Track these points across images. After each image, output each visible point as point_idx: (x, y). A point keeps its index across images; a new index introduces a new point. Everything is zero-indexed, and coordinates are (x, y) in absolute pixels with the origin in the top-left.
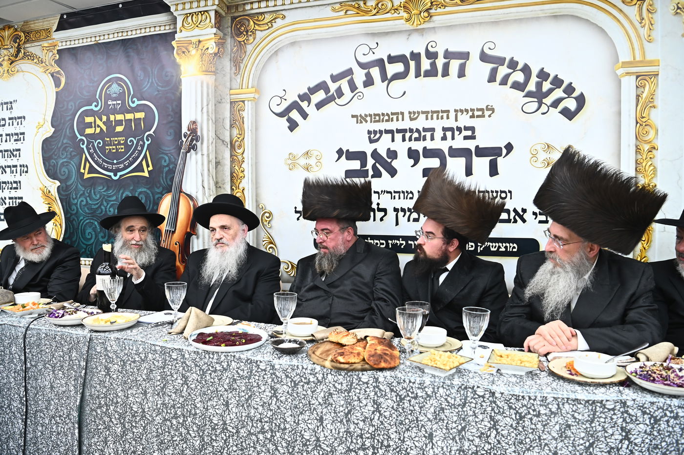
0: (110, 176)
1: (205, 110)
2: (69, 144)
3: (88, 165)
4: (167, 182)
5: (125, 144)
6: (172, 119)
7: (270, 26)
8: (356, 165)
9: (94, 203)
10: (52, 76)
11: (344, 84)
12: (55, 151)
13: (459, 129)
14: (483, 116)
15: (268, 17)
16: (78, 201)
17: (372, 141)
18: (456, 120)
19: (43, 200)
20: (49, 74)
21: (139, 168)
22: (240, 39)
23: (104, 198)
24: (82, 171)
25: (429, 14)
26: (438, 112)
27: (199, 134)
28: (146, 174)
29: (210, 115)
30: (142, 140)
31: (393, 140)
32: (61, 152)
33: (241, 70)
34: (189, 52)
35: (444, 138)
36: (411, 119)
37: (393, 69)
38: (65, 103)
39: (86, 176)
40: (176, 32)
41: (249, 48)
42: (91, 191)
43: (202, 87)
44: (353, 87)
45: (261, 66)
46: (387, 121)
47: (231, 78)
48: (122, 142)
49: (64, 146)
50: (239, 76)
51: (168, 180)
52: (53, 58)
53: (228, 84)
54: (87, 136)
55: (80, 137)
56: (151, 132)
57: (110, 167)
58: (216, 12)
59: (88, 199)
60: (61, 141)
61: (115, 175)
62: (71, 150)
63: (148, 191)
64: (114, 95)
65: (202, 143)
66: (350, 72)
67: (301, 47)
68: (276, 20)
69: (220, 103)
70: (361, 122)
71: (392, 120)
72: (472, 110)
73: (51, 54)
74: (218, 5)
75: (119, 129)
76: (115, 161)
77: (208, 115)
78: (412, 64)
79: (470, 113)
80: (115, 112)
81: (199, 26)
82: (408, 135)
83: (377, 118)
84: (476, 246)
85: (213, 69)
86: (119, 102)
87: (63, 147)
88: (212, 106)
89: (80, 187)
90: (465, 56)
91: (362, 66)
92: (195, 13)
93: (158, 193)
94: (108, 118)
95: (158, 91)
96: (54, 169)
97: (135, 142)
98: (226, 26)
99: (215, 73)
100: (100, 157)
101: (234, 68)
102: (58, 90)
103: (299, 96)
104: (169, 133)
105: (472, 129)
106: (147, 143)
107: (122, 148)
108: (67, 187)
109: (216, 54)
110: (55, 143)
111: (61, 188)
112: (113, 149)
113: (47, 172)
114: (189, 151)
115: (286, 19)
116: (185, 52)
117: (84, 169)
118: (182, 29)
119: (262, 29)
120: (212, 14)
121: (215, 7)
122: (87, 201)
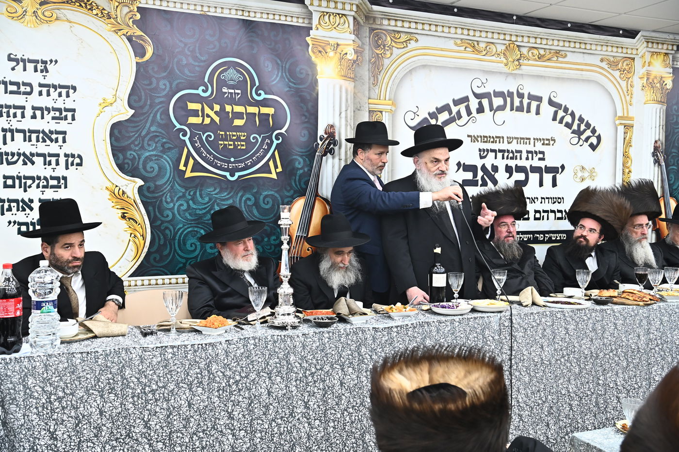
0: (225, 177)
1: (343, 115)
2: (160, 133)
3: (191, 162)
4: (300, 184)
5: (247, 139)
6: (306, 120)
7: (405, 45)
8: (469, 176)
9: (200, 207)
10: (130, 39)
11: (462, 108)
12: (136, 140)
13: (536, 152)
14: (549, 144)
15: (404, 37)
16: (174, 205)
17: (482, 157)
18: (534, 146)
19: (113, 204)
20: (124, 38)
21: (266, 169)
22: (378, 52)
23: (215, 201)
24: (182, 167)
25: (519, 63)
26: (523, 139)
27: (337, 138)
28: (274, 176)
29: (349, 121)
30: (270, 138)
31: (496, 158)
32: (146, 142)
33: (379, 82)
34: (326, 53)
35: (527, 159)
36: (509, 143)
37: (498, 102)
38: (154, 80)
39: (188, 174)
40: (311, 28)
41: (386, 62)
42: (195, 193)
43: (341, 91)
44: (469, 113)
45: (397, 81)
46: (493, 142)
47: (369, 87)
48: (242, 138)
49: (152, 135)
50: (377, 87)
51: (302, 183)
52: (130, 15)
53: (367, 93)
54: (190, 126)
55: (178, 126)
56: (283, 131)
57: (225, 165)
58: (355, 18)
59: (191, 202)
60: (147, 128)
61: (232, 175)
62: (164, 140)
63: (276, 194)
64: (232, 83)
65: (340, 148)
66: (466, 99)
67: (431, 71)
68: (411, 41)
69: (359, 110)
70: (474, 142)
71: (496, 142)
72: (543, 139)
73: (126, 10)
74: (356, 12)
75: (238, 122)
76: (232, 160)
77: (347, 121)
78: (508, 99)
79: (542, 142)
80: (232, 102)
81: (337, 28)
82: (506, 154)
83: (486, 139)
84: (544, 237)
85: (352, 76)
86: (239, 91)
87: (149, 136)
88: (351, 112)
89: (179, 188)
90: (539, 99)
91: (477, 96)
92: (333, 13)
93: (288, 197)
94: (223, 109)
95: (290, 87)
96: (133, 165)
97: (260, 140)
98: (364, 36)
99: (354, 79)
100: (210, 153)
101: (372, 79)
102: (140, 61)
103: (429, 114)
104: (303, 135)
105: (543, 153)
106: (276, 142)
107: (243, 145)
108: (157, 187)
109: (355, 62)
110: (136, 129)
111: (145, 188)
112: (231, 145)
113: (121, 167)
114: (325, 155)
115: (419, 42)
116: (322, 51)
117: (186, 165)
118: (318, 26)
119: (398, 47)
120: (351, 20)
121: (353, 13)
122: (189, 206)
